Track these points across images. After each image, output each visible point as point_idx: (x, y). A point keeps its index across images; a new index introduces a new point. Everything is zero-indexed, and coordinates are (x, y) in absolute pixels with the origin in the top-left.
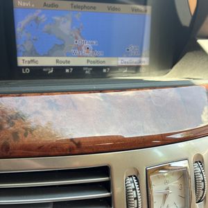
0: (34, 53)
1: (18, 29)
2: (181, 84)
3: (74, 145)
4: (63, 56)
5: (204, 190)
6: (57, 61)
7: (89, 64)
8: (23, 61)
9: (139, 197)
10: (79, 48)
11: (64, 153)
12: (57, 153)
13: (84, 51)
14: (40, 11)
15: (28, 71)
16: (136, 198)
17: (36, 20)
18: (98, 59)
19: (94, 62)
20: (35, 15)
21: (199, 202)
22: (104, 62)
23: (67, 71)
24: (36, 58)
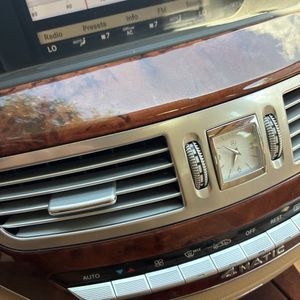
2: (243, 24)
3: (123, 120)
5: (278, 144)
9: (203, 162)
11: (114, 130)
12: (107, 131)
15: (54, 48)
16: (200, 163)
21: (276, 158)
23: (103, 37)
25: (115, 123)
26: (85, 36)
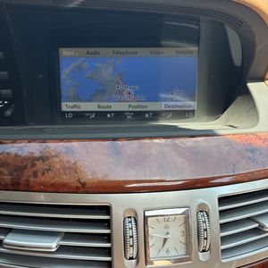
0: (77, 98)
1: (63, 77)
3: (80, 185)
4: (104, 101)
5: (206, 239)
6: (99, 106)
7: (131, 109)
8: (66, 106)
10: (121, 93)
12: (66, 190)
13: (126, 96)
14: (83, 59)
15: (70, 116)
16: (132, 237)
17: (79, 67)
18: (140, 103)
19: (136, 107)
20: (79, 62)
22: (146, 106)
23: (109, 115)
24: (78, 104)
25: (74, 185)
26: (96, 112)
